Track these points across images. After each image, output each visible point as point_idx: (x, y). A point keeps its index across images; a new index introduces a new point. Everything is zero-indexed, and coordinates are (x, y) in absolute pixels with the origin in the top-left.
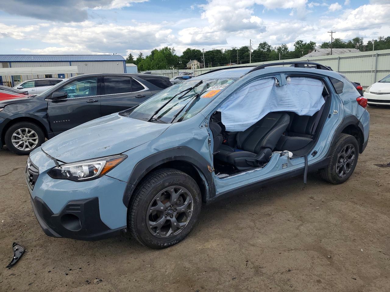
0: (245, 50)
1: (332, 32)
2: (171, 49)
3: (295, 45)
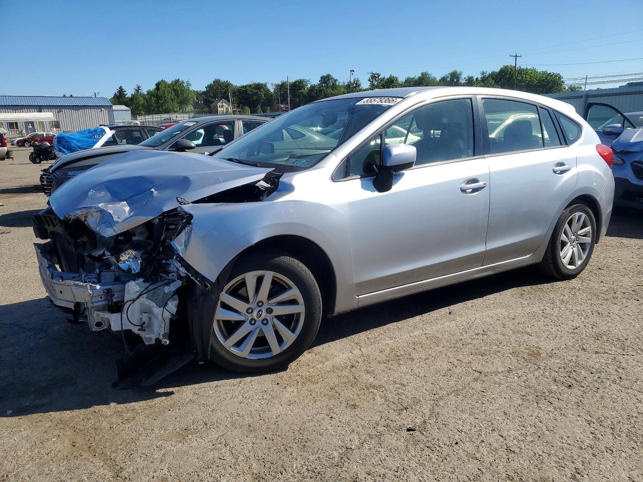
2: (185, 82)
3: (369, 80)
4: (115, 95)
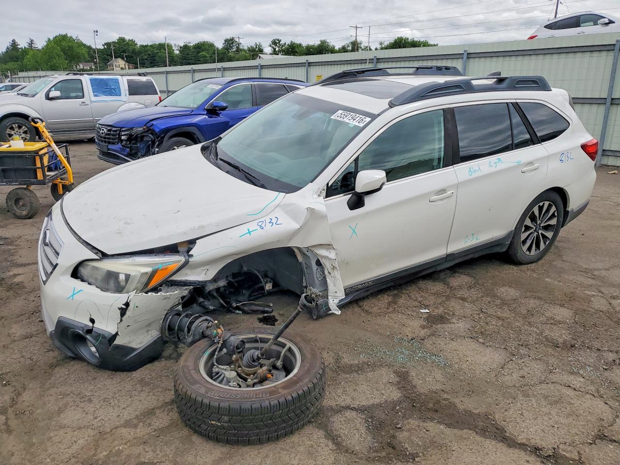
0: (201, 47)
1: (356, 27)
3: (270, 46)
4: (8, 48)
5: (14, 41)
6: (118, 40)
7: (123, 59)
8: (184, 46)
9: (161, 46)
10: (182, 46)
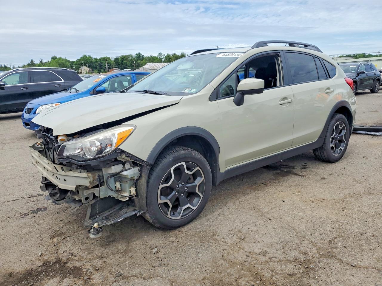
5: (32, 60)
6: (83, 56)
7: (86, 66)
8: (116, 58)
9: (104, 59)
10: (115, 58)
